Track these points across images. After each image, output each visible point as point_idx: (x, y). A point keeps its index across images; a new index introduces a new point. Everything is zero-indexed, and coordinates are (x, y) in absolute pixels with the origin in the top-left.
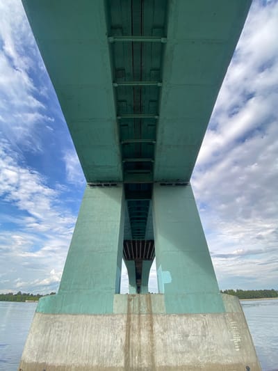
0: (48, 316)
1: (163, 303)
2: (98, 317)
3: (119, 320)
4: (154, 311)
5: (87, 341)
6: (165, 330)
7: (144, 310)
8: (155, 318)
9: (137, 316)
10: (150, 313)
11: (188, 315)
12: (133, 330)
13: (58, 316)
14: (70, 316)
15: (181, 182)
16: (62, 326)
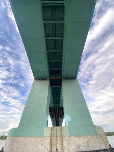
0: (13, 138)
1: (68, 131)
2: (37, 138)
3: (47, 140)
4: (63, 135)
5: (31, 150)
6: (69, 144)
7: (59, 134)
8: (64, 138)
9: (55, 137)
10: (62, 136)
11: (79, 136)
12: (53, 144)
13: (18, 138)
14: (23, 138)
15: (73, 77)
16: (19, 143)
